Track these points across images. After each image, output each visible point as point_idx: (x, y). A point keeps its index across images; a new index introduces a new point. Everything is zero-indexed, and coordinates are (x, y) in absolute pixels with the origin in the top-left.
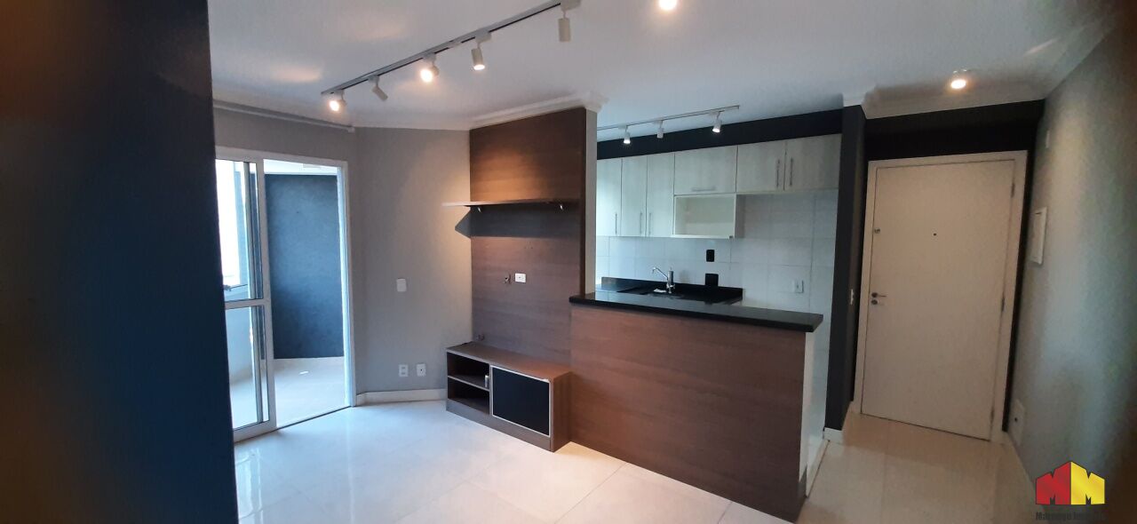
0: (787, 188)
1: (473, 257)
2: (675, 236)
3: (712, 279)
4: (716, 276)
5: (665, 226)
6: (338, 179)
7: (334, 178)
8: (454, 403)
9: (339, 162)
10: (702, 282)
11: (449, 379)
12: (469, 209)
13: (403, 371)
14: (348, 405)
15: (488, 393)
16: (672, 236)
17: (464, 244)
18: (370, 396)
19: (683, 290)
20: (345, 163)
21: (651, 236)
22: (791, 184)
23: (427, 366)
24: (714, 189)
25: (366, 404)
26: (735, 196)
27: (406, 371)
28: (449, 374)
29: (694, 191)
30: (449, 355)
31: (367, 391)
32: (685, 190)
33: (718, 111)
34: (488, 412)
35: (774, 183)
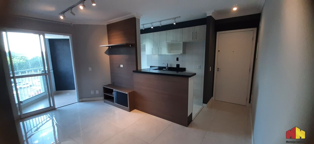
0: (195, 40)
1: (110, 61)
2: (167, 54)
3: (178, 65)
4: (179, 65)
5: (165, 51)
6: (70, 39)
7: (68, 39)
8: (106, 100)
9: (69, 34)
10: (175, 66)
11: (104, 94)
12: (108, 47)
13: (92, 92)
14: (77, 102)
15: (113, 97)
16: (166, 54)
17: (107, 57)
18: (84, 99)
19: (171, 69)
20: (71, 35)
21: (161, 54)
22: (196, 39)
23: (99, 91)
24: (177, 41)
25: (82, 101)
26: (182, 42)
27: (93, 92)
28: (104, 93)
29: (172, 41)
30: (104, 88)
31: (82, 98)
32: (169, 41)
33: (175, 18)
34: (114, 102)
35: (192, 39)
